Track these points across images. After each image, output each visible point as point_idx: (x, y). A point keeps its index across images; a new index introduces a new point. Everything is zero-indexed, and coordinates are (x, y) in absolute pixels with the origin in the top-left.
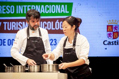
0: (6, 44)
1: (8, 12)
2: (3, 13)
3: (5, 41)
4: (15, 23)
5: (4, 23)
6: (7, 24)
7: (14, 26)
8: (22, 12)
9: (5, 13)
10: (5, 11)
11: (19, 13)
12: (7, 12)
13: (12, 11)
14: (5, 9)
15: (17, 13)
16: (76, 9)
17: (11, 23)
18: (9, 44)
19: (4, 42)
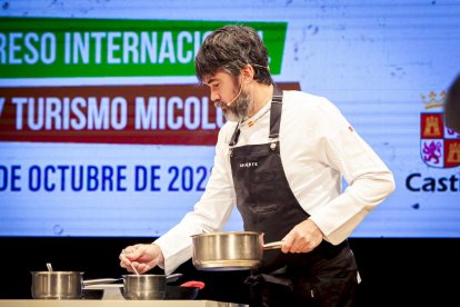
0: (23, 183)
1: (31, 57)
2: (13, 60)
3: (17, 172)
4: (56, 101)
5: (15, 100)
6: (25, 106)
7: (56, 114)
8: (86, 60)
9: (19, 61)
10: (18, 55)
11: (76, 60)
12: (27, 57)
13: (48, 56)
14: (18, 48)
15: (67, 60)
16: (300, 47)
17: (41, 101)
18: (35, 185)
19: (14, 178)
